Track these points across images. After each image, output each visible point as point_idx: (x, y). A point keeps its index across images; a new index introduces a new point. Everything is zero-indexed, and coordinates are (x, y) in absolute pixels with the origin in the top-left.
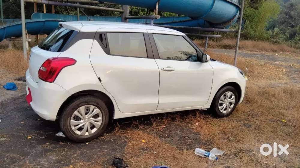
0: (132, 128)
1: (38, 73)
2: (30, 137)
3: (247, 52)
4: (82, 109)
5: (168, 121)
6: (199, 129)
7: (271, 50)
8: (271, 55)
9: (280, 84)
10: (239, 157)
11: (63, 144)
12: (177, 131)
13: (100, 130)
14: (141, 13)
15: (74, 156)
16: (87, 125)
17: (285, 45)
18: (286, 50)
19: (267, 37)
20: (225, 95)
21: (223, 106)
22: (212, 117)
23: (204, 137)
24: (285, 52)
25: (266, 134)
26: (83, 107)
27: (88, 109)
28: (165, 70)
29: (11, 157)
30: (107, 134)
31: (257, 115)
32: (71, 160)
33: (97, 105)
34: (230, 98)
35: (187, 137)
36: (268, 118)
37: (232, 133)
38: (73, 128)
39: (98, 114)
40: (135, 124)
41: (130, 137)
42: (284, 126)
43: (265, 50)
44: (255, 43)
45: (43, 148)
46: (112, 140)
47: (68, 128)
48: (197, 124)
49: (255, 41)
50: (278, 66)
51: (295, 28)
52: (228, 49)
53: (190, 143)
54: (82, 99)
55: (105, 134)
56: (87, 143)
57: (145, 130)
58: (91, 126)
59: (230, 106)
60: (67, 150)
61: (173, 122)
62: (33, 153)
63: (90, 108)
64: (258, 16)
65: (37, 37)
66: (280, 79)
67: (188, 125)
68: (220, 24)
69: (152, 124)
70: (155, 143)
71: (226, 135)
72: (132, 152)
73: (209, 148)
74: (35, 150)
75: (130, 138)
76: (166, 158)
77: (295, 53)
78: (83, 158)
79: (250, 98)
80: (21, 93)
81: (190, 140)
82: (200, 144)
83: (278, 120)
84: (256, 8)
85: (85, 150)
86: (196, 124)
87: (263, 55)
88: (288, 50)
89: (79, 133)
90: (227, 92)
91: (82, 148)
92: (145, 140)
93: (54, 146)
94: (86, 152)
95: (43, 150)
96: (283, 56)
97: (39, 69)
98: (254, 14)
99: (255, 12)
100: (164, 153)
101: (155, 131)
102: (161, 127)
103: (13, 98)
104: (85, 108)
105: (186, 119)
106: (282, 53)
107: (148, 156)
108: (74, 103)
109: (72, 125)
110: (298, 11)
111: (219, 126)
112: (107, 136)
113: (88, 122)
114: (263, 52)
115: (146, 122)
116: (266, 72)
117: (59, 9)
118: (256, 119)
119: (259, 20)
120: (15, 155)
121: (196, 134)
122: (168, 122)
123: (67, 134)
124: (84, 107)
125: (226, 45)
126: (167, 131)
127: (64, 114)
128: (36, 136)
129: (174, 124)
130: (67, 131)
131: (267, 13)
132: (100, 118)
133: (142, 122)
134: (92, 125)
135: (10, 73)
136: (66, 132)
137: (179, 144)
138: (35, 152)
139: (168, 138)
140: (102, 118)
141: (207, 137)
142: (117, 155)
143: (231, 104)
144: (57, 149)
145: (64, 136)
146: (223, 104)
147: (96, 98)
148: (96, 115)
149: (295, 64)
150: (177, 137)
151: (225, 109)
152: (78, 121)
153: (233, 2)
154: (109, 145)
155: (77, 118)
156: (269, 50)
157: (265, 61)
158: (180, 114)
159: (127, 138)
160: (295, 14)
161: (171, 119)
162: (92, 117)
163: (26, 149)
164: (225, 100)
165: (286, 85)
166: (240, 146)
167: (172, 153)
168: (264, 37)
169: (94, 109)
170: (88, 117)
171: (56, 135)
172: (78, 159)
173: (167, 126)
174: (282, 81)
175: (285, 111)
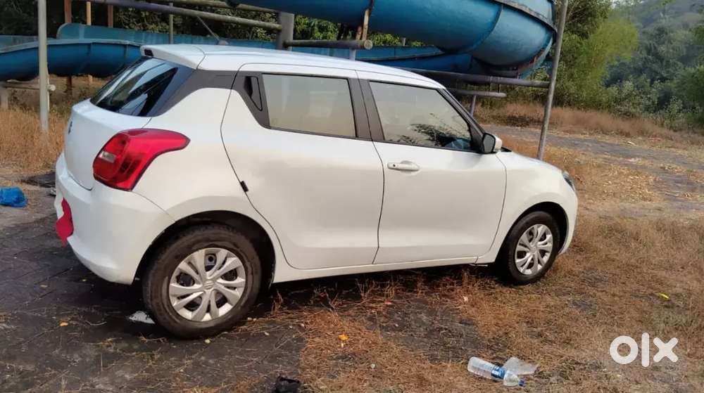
0: (314, 305)
1: (94, 167)
2: (67, 322)
3: (562, 134)
4: (199, 257)
5: (396, 290)
6: (472, 311)
7: (618, 130)
8: (617, 142)
9: (646, 209)
10: (573, 380)
11: (147, 340)
12: (419, 316)
13: (239, 308)
14: (317, 34)
15: (177, 371)
16: (209, 296)
17: (648, 122)
18: (650, 132)
19: (607, 103)
20: (531, 233)
21: (526, 257)
22: (498, 283)
23: (486, 331)
24: (649, 137)
25: (628, 327)
26: (200, 251)
27: (211, 258)
28: (397, 169)
29: (22, 372)
30: (253, 318)
31: (601, 280)
32: (170, 381)
33: (235, 248)
34: (541, 240)
35: (446, 329)
36: (629, 290)
37: (549, 322)
38: (175, 303)
39: (235, 269)
40: (319, 297)
41: (309, 327)
42: (666, 309)
43: (602, 130)
44: (581, 114)
45: (100, 351)
46: (267, 334)
47: (163, 304)
48: (466, 299)
49: (579, 109)
50: (637, 170)
51: (668, 83)
52: (517, 126)
53: (453, 345)
54: (199, 234)
55: (249, 319)
56: (208, 341)
57: (345, 311)
58: (219, 298)
59: (540, 258)
60: (159, 356)
61: (409, 294)
62: (75, 362)
63: (217, 255)
64: (587, 53)
65: (70, 80)
66: (645, 199)
67: (443, 301)
68: (507, 67)
69: (359, 298)
70: (370, 342)
71: (536, 328)
72: (319, 364)
73: (501, 359)
74: (81, 356)
75: (311, 330)
76: (402, 381)
77: (672, 140)
78: (199, 377)
79: (583, 240)
80: (37, 214)
81: (454, 336)
82: (476, 347)
83: (652, 294)
84: (584, 35)
85: (203, 358)
86: (464, 299)
87: (598, 142)
88: (654, 134)
89: (188, 315)
90: (535, 226)
91: (195, 353)
92: (347, 334)
93: (126, 345)
94: (206, 363)
95: (99, 355)
96: (645, 147)
97: (95, 156)
98: (577, 48)
99: (581, 44)
100: (395, 368)
101: (369, 314)
102: (382, 304)
103: (17, 226)
104: (206, 255)
105: (438, 286)
106: (640, 138)
107: (357, 374)
108: (179, 242)
109: (174, 296)
110: (675, 44)
111: (518, 305)
112: (255, 325)
113: (211, 290)
114: (599, 137)
115: (344, 292)
116: (610, 182)
117: (122, 17)
118: (599, 289)
119: (589, 61)
120: (30, 368)
121: (466, 324)
122: (397, 293)
123: (160, 319)
124: (202, 252)
125: (515, 117)
126: (396, 315)
127: (155, 268)
128: (80, 322)
129: (412, 299)
130: (160, 310)
131: (607, 45)
132: (240, 280)
133: (336, 292)
134: (221, 296)
135: (7, 165)
136: (157, 313)
137: (429, 345)
138: (80, 359)
139: (401, 331)
140: (244, 280)
141: (493, 331)
142: (282, 369)
143: (543, 253)
144: (134, 353)
145: (150, 321)
146: (525, 253)
147: (232, 231)
148: (231, 272)
149: (675, 166)
150: (422, 329)
151: (530, 266)
152: (188, 285)
153: (541, 17)
154: (261, 346)
155: (185, 280)
156: (612, 131)
157: (606, 156)
158: (424, 276)
159: (303, 330)
160: (668, 52)
161: (404, 286)
162: (221, 277)
163: (57, 351)
164: (531, 243)
165: (657, 214)
166: (571, 355)
167: (413, 369)
168: (600, 101)
169: (226, 258)
170: (212, 277)
171: (130, 320)
172: (188, 379)
173: (395, 303)
174: (648, 203)
175: (663, 273)
